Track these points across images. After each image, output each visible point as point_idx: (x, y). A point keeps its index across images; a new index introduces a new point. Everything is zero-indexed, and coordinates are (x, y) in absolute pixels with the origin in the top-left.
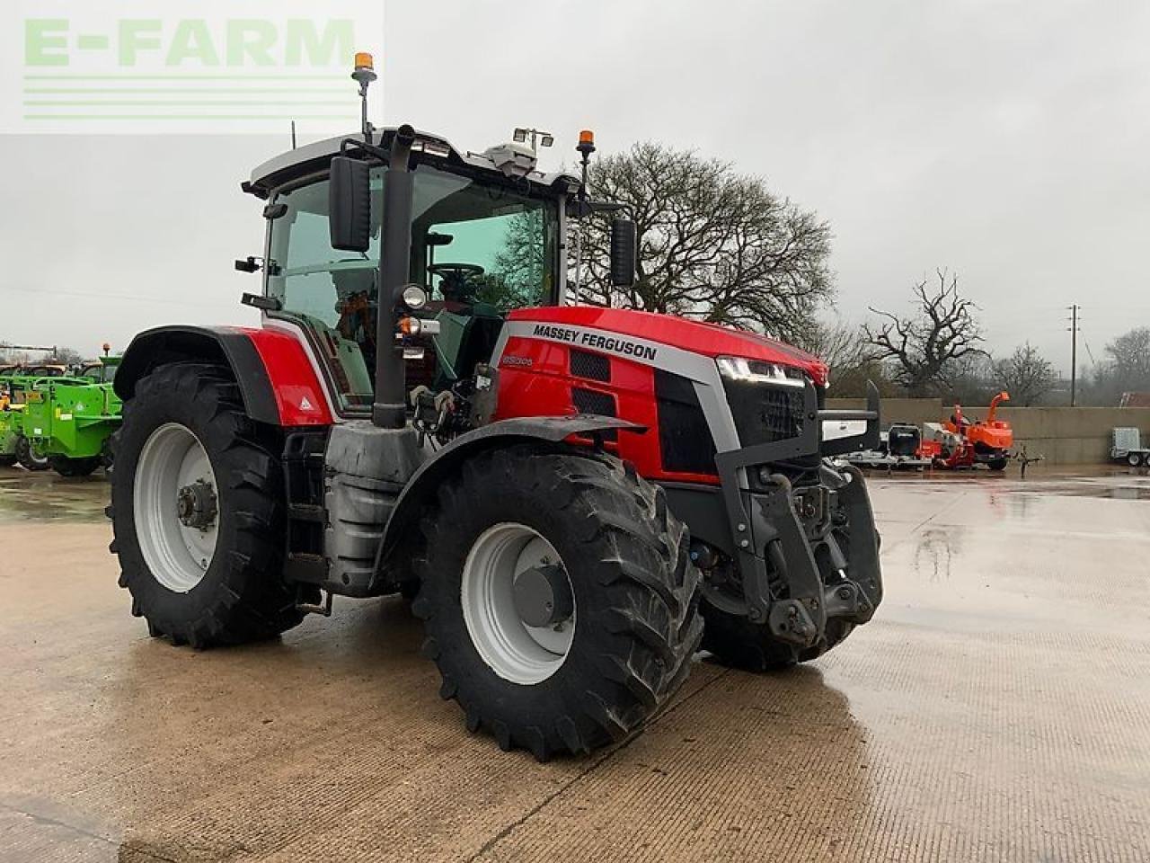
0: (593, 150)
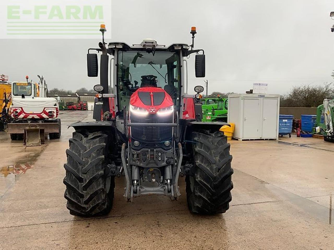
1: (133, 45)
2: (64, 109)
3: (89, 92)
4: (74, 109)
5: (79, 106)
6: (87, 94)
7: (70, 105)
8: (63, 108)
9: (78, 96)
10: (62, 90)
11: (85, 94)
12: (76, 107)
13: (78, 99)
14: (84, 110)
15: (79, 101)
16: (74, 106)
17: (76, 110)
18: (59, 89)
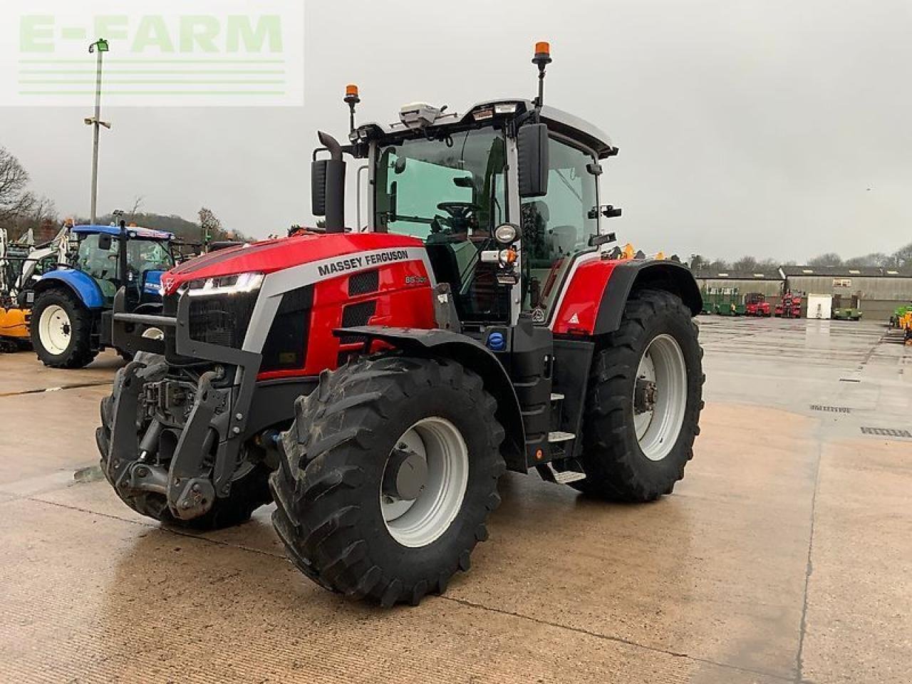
0: (550, 61)
1: (392, 126)
2: (732, 313)
3: (844, 265)
4: (764, 314)
5: (781, 306)
6: (857, 272)
7: (754, 303)
8: (731, 310)
9: (784, 277)
10: (769, 262)
11: (852, 272)
12: (768, 308)
13: (783, 285)
14: (792, 318)
15: (785, 290)
16: (764, 304)
17: (769, 316)
18: (759, 260)
